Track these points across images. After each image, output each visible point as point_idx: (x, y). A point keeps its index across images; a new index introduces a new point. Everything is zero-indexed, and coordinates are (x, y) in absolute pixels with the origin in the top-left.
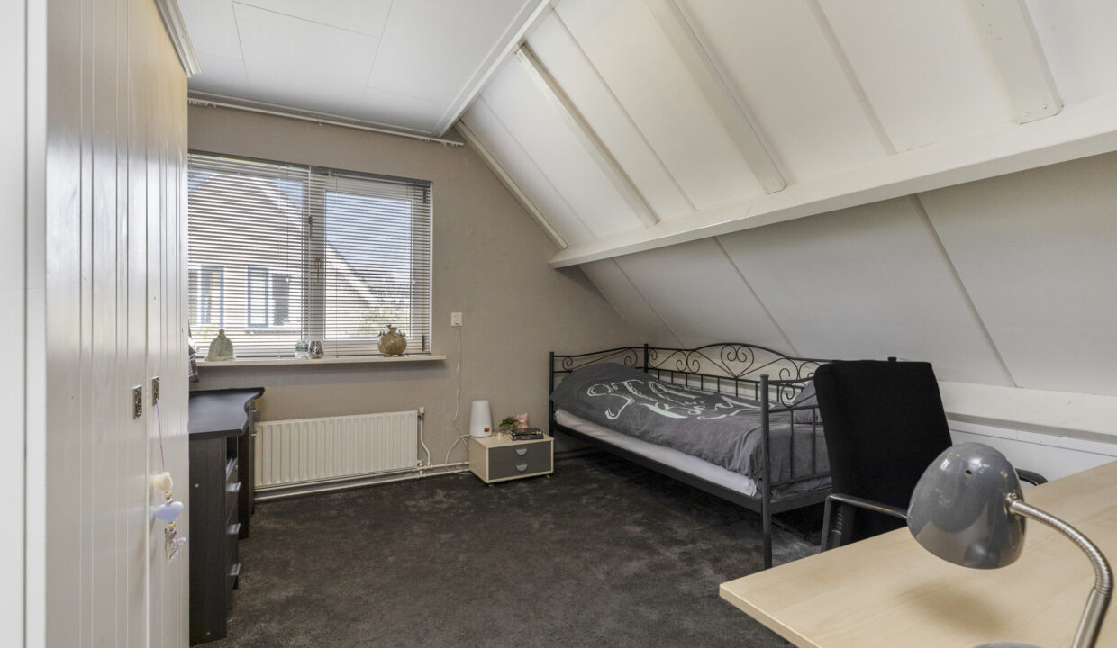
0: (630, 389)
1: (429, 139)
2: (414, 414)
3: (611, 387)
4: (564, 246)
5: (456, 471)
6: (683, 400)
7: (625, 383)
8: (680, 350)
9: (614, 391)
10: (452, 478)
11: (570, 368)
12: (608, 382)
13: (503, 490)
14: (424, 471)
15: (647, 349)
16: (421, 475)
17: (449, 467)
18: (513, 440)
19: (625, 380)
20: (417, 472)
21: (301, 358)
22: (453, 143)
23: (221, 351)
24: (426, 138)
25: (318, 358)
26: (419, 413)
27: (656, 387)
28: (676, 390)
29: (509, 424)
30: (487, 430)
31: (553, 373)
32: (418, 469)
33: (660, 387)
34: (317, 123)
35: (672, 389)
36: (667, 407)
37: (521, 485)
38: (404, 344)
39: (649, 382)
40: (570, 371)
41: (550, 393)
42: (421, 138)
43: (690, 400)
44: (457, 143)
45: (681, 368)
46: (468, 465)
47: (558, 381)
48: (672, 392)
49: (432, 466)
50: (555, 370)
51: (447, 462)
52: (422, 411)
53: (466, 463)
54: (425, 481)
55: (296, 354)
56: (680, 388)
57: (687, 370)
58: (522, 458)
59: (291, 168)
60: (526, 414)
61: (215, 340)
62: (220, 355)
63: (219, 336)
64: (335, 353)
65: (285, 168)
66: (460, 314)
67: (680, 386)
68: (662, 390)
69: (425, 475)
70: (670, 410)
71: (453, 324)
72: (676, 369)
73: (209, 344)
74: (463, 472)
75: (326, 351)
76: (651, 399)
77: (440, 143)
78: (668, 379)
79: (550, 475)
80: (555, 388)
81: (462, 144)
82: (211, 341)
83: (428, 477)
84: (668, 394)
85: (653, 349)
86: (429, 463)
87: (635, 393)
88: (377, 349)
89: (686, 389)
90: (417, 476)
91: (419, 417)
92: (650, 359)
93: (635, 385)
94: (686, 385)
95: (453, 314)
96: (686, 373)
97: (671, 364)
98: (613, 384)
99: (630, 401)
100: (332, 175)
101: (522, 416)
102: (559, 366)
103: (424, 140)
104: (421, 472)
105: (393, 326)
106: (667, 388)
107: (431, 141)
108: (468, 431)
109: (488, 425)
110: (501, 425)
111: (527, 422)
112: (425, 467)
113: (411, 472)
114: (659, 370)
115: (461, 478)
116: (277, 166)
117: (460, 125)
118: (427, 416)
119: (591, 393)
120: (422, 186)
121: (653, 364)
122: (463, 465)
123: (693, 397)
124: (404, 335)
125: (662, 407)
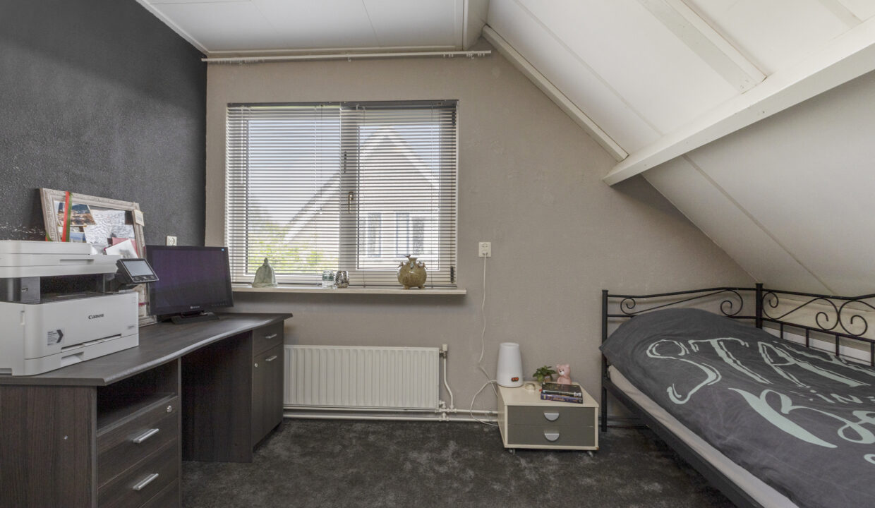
0: (722, 353)
1: (453, 53)
2: (436, 350)
3: (688, 346)
4: (623, 155)
5: (483, 420)
6: (828, 387)
7: (714, 342)
8: (822, 297)
9: (692, 355)
10: (476, 427)
11: (630, 311)
12: (684, 338)
13: (523, 462)
14: (448, 414)
15: (761, 292)
16: (444, 418)
17: (474, 414)
18: (542, 398)
19: (713, 338)
20: (439, 414)
21: (327, 287)
22: (479, 53)
23: (264, 279)
24: (449, 53)
25: (343, 287)
26: (441, 350)
27: (771, 352)
28: (813, 362)
29: (545, 376)
30: (515, 380)
31: (605, 315)
32: (441, 410)
33: (781, 353)
34: (346, 59)
35: (804, 359)
36: (787, 404)
37: (551, 458)
38: (424, 276)
39: (760, 343)
40: (631, 316)
41: (603, 341)
42: (444, 53)
43: (845, 390)
44: (484, 52)
45: (828, 325)
46: (496, 415)
47: (612, 329)
48: (806, 366)
49: (455, 410)
50: (609, 313)
51: (471, 409)
52: (445, 349)
53: (494, 412)
54: (447, 425)
55: (323, 282)
56: (822, 359)
57: (839, 329)
58: (552, 424)
59: (325, 107)
60: (568, 366)
61: (260, 268)
62: (263, 282)
63: (264, 265)
64: (362, 283)
65: (320, 107)
66: (489, 244)
67: (824, 355)
68: (783, 360)
69: (448, 419)
70: (791, 416)
71: (480, 255)
72: (814, 325)
73: (255, 272)
74: (490, 422)
75: (351, 281)
76: (758, 378)
77: (465, 56)
78: (800, 339)
79: (593, 451)
80: (608, 336)
81: (490, 52)
82: (257, 268)
83: (450, 422)
84: (795, 369)
85: (770, 291)
86: (452, 406)
87: (729, 361)
88: (397, 280)
89: (835, 361)
90: (440, 419)
91: (441, 355)
92: (766, 306)
93: (732, 347)
94: (837, 354)
95: (481, 244)
96: (838, 335)
97: (806, 317)
98: (691, 342)
99: (712, 377)
100: (359, 108)
101: (563, 367)
102: (614, 309)
103: (447, 56)
104: (444, 414)
105: (412, 256)
106: (795, 356)
107: (455, 56)
108: (496, 377)
109: (517, 374)
110: (534, 376)
111: (569, 376)
112: (448, 410)
113: (433, 413)
114: (782, 324)
115: (486, 430)
116: (313, 107)
117: (487, 30)
118: (451, 355)
119: (652, 352)
120: (449, 107)
121: (772, 313)
122: (492, 415)
123: (853, 383)
124: (424, 266)
125: (774, 403)
